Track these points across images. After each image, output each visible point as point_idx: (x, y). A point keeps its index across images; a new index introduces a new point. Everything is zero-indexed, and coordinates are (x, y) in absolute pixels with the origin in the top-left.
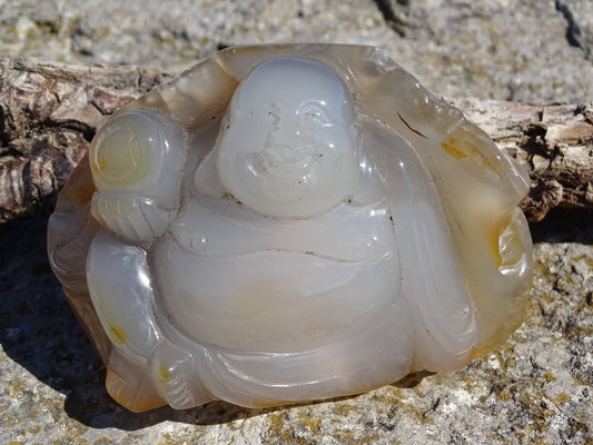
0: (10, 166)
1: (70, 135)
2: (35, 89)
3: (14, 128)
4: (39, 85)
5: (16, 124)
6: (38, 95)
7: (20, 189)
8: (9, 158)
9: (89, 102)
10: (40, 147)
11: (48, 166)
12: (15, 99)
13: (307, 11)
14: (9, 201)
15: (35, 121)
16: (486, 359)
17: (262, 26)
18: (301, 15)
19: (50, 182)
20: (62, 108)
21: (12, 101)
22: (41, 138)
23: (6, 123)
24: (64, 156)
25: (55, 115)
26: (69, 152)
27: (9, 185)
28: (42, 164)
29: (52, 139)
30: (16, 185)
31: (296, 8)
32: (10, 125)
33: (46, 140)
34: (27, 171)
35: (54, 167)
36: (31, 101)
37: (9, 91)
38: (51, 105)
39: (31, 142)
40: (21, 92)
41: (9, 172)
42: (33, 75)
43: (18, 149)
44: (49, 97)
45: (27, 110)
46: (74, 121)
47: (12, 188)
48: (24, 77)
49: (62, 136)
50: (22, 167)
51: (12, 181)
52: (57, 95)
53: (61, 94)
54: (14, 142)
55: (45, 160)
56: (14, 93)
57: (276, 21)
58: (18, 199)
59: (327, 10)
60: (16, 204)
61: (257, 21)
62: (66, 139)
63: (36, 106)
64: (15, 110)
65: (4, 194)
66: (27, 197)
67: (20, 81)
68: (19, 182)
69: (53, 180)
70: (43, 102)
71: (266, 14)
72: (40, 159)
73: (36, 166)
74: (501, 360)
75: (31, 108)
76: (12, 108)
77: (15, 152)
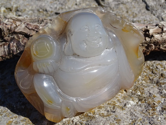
0: (4, 45)
1: (20, 36)
2: (10, 23)
3: (5, 34)
4: (11, 22)
5: (5, 33)
6: (11, 25)
7: (7, 51)
8: (4, 43)
9: (25, 27)
10: (12, 39)
11: (15, 44)
12: (5, 26)
13: (78, 3)
14: (4, 54)
15: (11, 32)
16: (137, 92)
17: (67, 7)
18: (76, 4)
19: (15, 48)
20: (18, 28)
21: (4, 27)
22: (12, 37)
23: (3, 33)
24: (19, 41)
25: (16, 30)
26: (21, 40)
27: (4, 50)
28: (13, 44)
29: (15, 37)
30: (6, 50)
31: (75, 3)
32: (4, 33)
33: (14, 37)
34: (9, 46)
35: (16, 44)
36: (9, 27)
37: (3, 24)
38: (15, 28)
39: (10, 38)
40: (6, 24)
41: (4, 46)
42: (9, 20)
43: (6, 40)
44: (14, 25)
45: (8, 29)
46: (21, 32)
47: (5, 51)
48: (7, 20)
49: (18, 36)
50: (7, 45)
51: (5, 49)
52: (16, 25)
53: (17, 25)
54: (5, 38)
55: (14, 43)
56: (5, 25)
57: (70, 6)
58: (7, 54)
59: (83, 3)
60: (6, 55)
61: (65, 6)
62: (19, 37)
63: (11, 28)
64: (5, 29)
65: (2, 52)
66: (9, 53)
67: (6, 21)
68: (7, 49)
69: (16, 48)
70: (12, 27)
71: (67, 4)
72: (12, 43)
73: (11, 44)
74: (141, 92)
75: (9, 28)
76: (4, 29)
77: (5, 41)
